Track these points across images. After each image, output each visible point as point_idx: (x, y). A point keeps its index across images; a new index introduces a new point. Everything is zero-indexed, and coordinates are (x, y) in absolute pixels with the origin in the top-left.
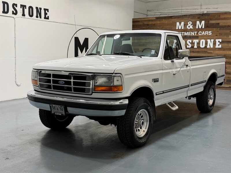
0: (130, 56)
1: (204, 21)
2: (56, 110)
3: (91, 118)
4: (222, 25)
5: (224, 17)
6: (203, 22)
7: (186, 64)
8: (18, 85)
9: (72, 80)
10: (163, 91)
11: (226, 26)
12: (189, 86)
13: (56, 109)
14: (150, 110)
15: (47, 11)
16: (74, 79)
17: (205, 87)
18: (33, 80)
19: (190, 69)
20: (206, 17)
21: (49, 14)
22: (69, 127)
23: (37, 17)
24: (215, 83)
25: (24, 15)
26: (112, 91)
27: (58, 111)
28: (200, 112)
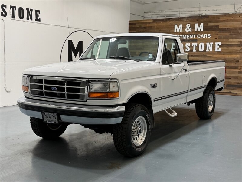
0: (127, 61)
1: (203, 24)
2: (49, 119)
3: (86, 126)
4: (222, 28)
5: (223, 19)
6: (202, 25)
7: (185, 69)
8: (7, 91)
9: (65, 86)
10: (161, 97)
11: (225, 28)
12: (188, 92)
13: (48, 117)
14: (148, 117)
15: (38, 13)
16: (67, 85)
17: (204, 92)
18: (23, 86)
19: (189, 74)
20: (205, 19)
21: (40, 16)
22: (62, 136)
23: (28, 19)
24: (214, 88)
25: (13, 17)
26: (108, 98)
27: (51, 119)
28: (199, 118)
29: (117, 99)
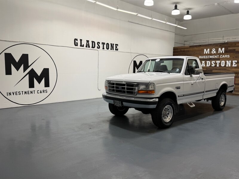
0: (162, 73)
4: (237, 51)
5: (238, 45)
6: (223, 49)
7: (202, 78)
8: (99, 90)
9: (126, 87)
10: (184, 95)
12: (204, 92)
13: (117, 103)
14: (174, 106)
15: (117, 46)
16: (127, 86)
18: (105, 86)
19: (205, 81)
20: (226, 45)
21: (118, 47)
23: (111, 49)
24: (226, 91)
25: (103, 48)
26: (148, 93)
28: (214, 110)
29: (153, 94)
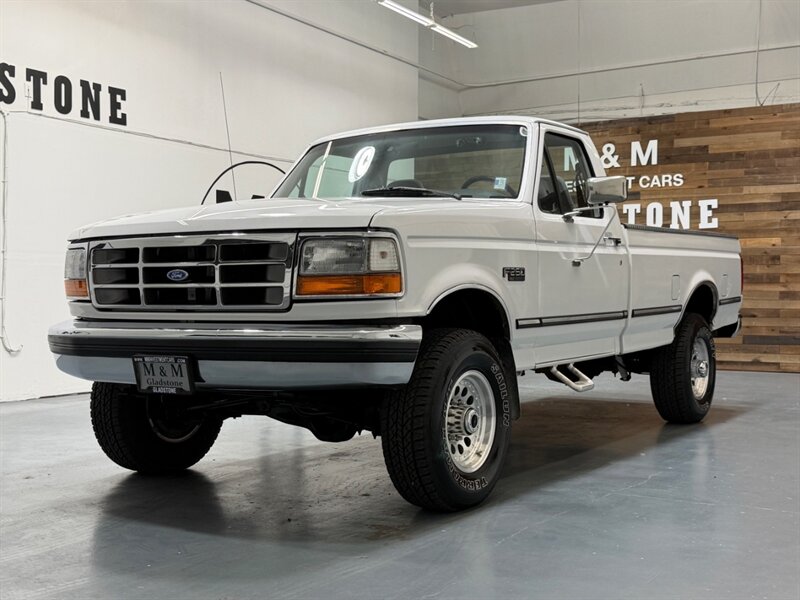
1: (656, 141)
2: (158, 377)
4: (717, 152)
5: (721, 126)
6: (653, 145)
7: (615, 237)
8: (9, 351)
9: (217, 264)
10: (540, 319)
11: (730, 154)
12: (626, 317)
13: (157, 371)
14: (500, 377)
15: (119, 98)
16: (223, 259)
17: (679, 330)
18: (71, 281)
19: (627, 256)
20: (663, 128)
21: (125, 108)
23: (85, 114)
24: (710, 322)
25: (37, 104)
26: (363, 292)
27: (165, 379)
28: (665, 422)
29: (395, 298)
